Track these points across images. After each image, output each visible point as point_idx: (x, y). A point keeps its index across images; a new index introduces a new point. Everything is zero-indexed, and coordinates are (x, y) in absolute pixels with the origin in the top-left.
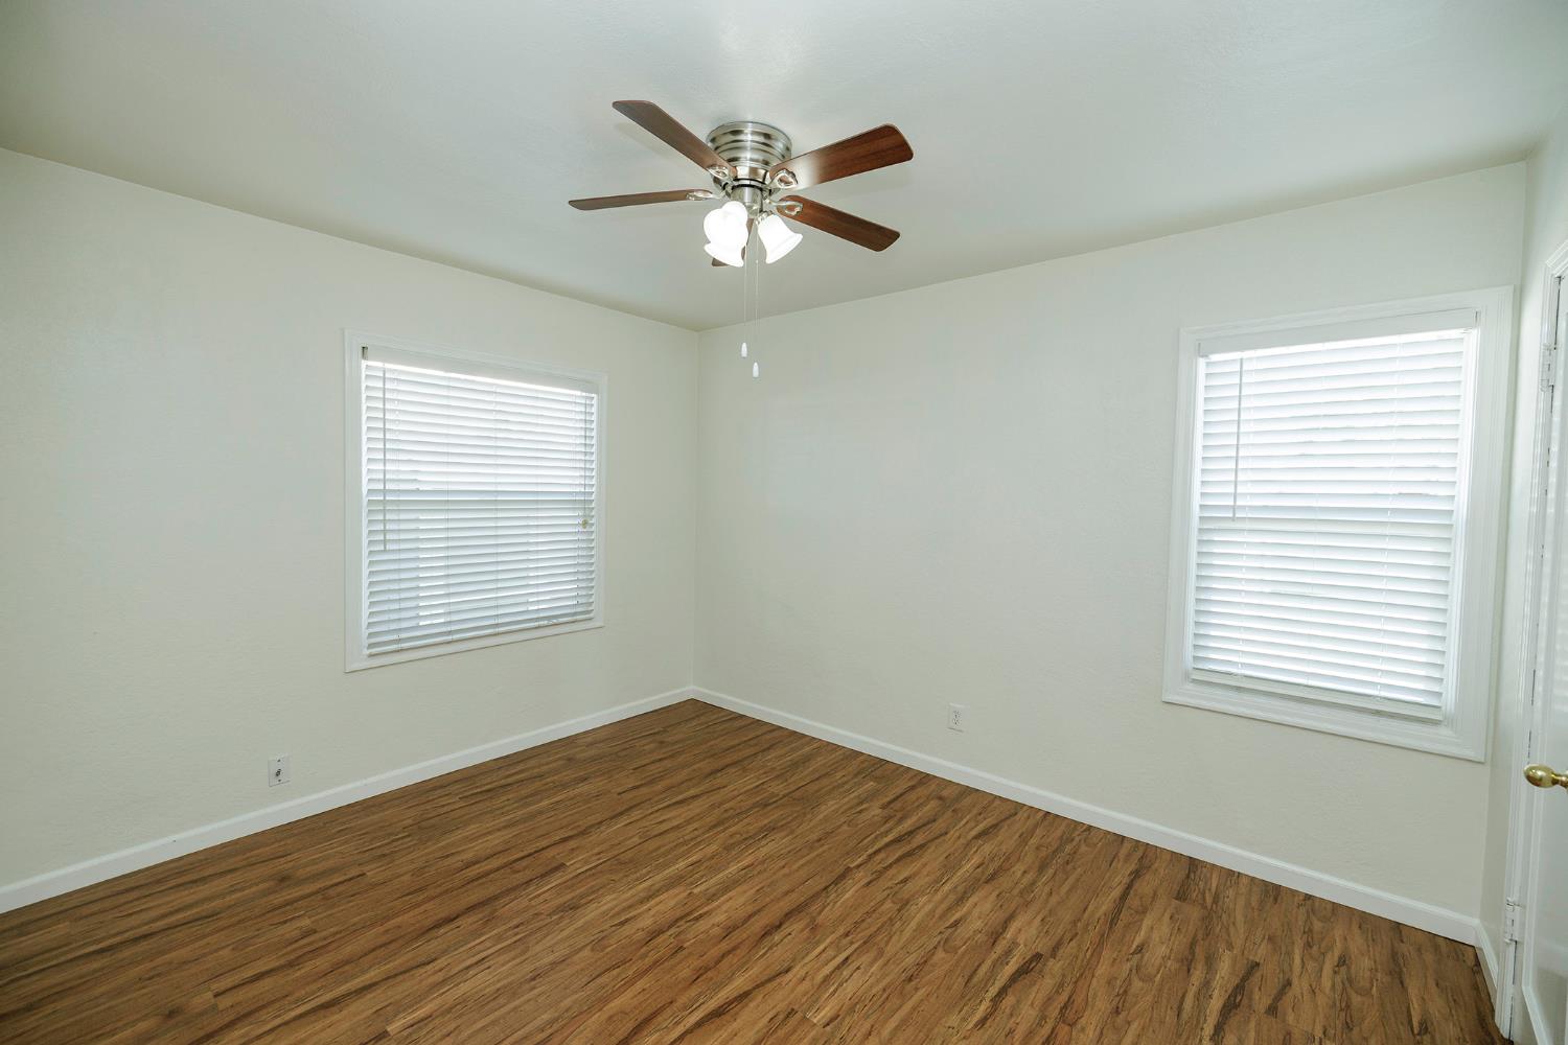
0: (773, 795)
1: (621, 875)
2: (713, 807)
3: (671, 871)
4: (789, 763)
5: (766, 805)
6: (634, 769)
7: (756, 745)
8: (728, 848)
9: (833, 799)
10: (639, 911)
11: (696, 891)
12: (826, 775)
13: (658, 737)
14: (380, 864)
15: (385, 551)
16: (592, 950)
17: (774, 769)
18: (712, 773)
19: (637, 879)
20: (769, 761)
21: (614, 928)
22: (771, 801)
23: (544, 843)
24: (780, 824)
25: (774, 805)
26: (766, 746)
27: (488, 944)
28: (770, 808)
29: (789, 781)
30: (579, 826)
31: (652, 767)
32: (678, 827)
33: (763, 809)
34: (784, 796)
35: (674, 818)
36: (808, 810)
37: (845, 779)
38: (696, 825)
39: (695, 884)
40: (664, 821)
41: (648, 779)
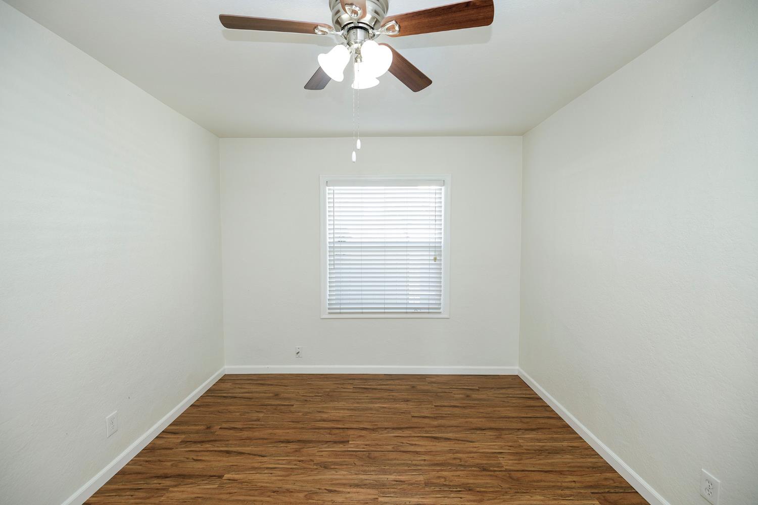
0: (499, 465)
1: (361, 463)
2: (450, 451)
3: (383, 477)
4: (537, 448)
5: (484, 470)
6: (435, 406)
7: (527, 423)
8: (427, 484)
9: (543, 495)
10: (344, 490)
11: (381, 499)
12: (561, 473)
13: (469, 392)
14: (301, 403)
15: (334, 268)
16: (305, 496)
17: (520, 446)
18: (475, 429)
19: (364, 471)
20: (522, 438)
21: (325, 491)
22: (492, 469)
23: (355, 426)
24: (478, 489)
25: (492, 473)
26: (534, 427)
27: (284, 462)
28: (484, 473)
29: (522, 462)
30: (377, 425)
31: (446, 409)
32: (417, 453)
33: (480, 471)
34: (506, 470)
35: (421, 446)
36: (513, 491)
37: (573, 484)
38: (427, 457)
39: (384, 495)
40: (415, 445)
41: (436, 415)
